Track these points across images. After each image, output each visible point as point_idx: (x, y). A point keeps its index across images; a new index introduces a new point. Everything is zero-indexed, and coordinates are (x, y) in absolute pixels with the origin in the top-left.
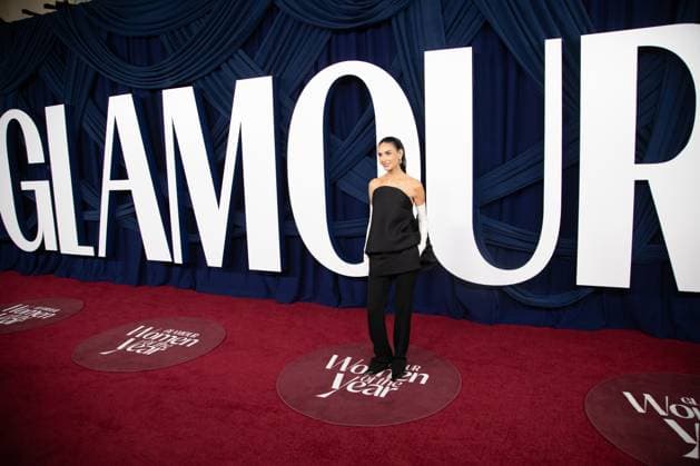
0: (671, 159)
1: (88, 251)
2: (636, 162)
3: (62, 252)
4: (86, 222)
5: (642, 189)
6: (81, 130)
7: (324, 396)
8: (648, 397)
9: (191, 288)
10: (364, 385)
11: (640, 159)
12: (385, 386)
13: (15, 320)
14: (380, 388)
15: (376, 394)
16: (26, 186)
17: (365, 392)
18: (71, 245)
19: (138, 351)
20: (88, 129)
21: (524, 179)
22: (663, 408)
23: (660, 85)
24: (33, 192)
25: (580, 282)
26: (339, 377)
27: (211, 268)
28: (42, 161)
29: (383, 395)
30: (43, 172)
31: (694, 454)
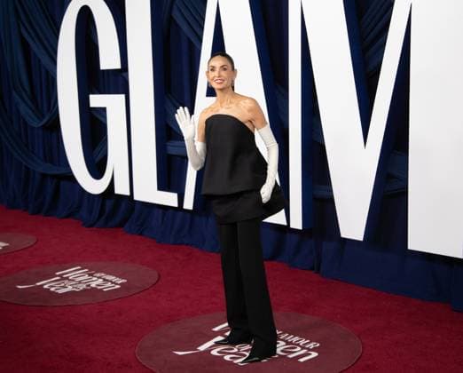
1: (170, 199)
3: (136, 197)
4: (170, 157)
6: (171, 20)
9: (312, 269)
13: (70, 288)
16: (96, 101)
18: (148, 191)
19: (227, 358)
20: (180, 21)
24: (104, 110)
27: (345, 239)
28: (118, 66)
30: (117, 82)
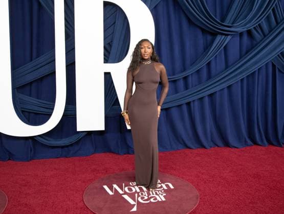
0: (121, 61)
2: (104, 63)
5: (108, 76)
8: (115, 186)
21: (44, 71)
23: (115, 23)
25: (79, 129)
31: (135, 209)
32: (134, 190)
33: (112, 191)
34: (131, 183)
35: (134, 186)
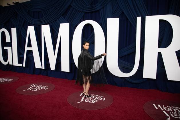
0: (167, 47)
1: (20, 65)
3: (14, 65)
4: (20, 58)
5: (160, 54)
6: (20, 34)
7: (79, 102)
8: (159, 106)
9: (46, 75)
10: (89, 100)
11: (159, 47)
12: (94, 101)
13: (1, 82)
14: (93, 101)
15: (92, 102)
16: (5, 48)
17: (89, 102)
18: (16, 63)
19: (33, 90)
20: (22, 35)
22: (163, 108)
23: (165, 29)
24: (7, 49)
26: (83, 98)
27: (52, 70)
28: (10, 42)
29: (94, 103)
30: (10, 44)
31: (169, 119)
32: (169, 110)
33: (157, 107)
34: (167, 106)
35: (169, 108)
